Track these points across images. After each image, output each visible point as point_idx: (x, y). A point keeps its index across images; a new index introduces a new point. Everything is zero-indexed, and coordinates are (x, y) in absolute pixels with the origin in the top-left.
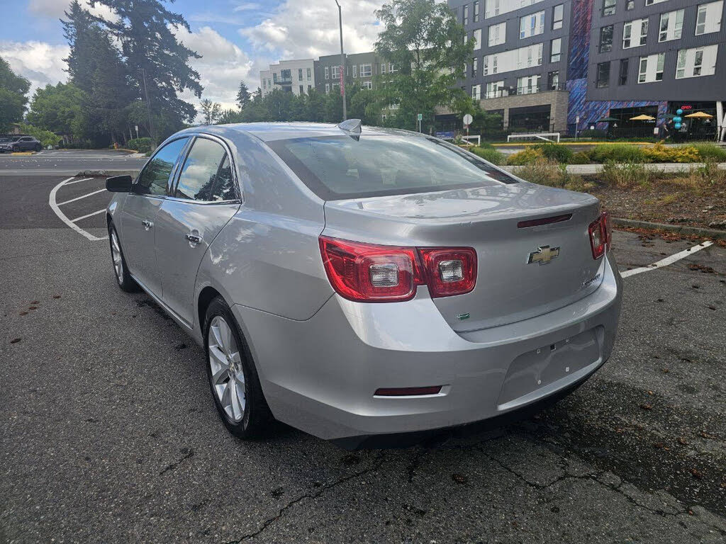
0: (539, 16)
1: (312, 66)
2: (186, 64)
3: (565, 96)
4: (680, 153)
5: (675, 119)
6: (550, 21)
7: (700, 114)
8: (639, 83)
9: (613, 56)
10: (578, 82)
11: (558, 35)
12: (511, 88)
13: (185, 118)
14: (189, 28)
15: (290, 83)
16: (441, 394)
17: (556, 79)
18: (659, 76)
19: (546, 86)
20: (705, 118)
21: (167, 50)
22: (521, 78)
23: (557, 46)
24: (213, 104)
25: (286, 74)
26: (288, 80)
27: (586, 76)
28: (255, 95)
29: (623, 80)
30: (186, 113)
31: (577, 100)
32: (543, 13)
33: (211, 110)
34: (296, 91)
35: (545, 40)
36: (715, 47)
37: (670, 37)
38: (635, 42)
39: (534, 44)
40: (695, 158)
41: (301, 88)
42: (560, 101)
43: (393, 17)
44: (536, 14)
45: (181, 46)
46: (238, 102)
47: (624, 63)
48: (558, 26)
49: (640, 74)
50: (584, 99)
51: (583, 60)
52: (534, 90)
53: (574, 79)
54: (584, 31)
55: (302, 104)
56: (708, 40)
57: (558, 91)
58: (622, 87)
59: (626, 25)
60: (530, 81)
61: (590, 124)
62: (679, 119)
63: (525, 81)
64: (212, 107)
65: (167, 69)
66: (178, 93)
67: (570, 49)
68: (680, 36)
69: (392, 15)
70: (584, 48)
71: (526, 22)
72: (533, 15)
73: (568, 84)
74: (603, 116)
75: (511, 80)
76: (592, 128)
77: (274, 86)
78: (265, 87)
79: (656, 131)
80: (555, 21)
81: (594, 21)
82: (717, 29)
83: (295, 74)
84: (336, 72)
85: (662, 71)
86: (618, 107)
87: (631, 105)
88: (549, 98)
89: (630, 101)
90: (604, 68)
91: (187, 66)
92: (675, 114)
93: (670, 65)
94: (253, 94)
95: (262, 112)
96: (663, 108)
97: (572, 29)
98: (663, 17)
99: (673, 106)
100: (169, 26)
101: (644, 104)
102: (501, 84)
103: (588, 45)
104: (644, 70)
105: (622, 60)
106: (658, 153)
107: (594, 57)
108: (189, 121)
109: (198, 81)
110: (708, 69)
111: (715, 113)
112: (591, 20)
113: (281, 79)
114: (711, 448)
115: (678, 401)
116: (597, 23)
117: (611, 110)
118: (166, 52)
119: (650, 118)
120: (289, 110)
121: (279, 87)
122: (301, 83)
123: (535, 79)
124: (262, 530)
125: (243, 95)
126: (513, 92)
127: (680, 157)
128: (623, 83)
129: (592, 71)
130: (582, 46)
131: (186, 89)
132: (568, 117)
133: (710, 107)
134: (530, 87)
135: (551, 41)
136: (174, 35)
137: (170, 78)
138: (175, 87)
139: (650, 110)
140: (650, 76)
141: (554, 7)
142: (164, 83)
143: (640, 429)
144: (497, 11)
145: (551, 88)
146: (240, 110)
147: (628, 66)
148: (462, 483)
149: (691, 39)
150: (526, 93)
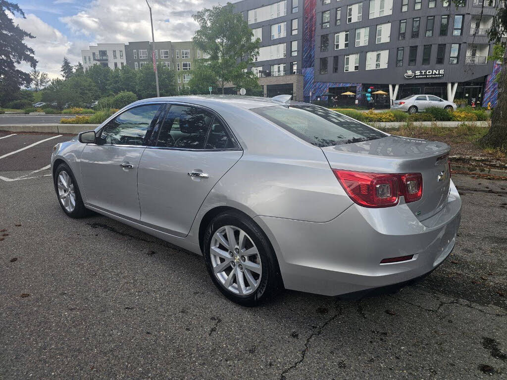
0: (283, 25)
1: (123, 49)
2: (23, 42)
3: (302, 78)
4: (384, 116)
5: (367, 94)
6: (290, 29)
7: (380, 92)
8: (345, 71)
9: (329, 54)
10: (309, 70)
11: (295, 38)
12: (267, 71)
13: (22, 84)
14: (24, 15)
15: (107, 60)
16: (413, 259)
17: (295, 68)
18: (356, 68)
19: (289, 71)
20: (384, 94)
21: (6, 30)
22: (273, 65)
23: (295, 45)
24: (40, 74)
25: (103, 53)
26: (104, 58)
27: (313, 66)
28: (77, 68)
29: (336, 69)
30: (24, 80)
31: (309, 81)
32: (286, 23)
33: (39, 78)
34: (111, 66)
35: (287, 41)
36: (387, 51)
37: (362, 44)
38: (342, 46)
39: (280, 43)
40: (392, 119)
41: (116, 64)
42: (298, 81)
43: (205, 20)
44: (281, 24)
45: (17, 28)
46: (62, 73)
47: (336, 58)
48: (295, 33)
49: (345, 66)
50: (313, 81)
51: (311, 55)
52: (282, 73)
53: (306, 68)
54: (311, 37)
55: (117, 76)
56: (383, 47)
57: (297, 75)
58: (335, 74)
59: (336, 35)
60: (279, 67)
61: (317, 97)
62: (369, 95)
63: (276, 68)
64: (40, 76)
65: (6, 46)
66: (15, 64)
67: (303, 48)
68: (367, 43)
69: (204, 19)
70: (311, 48)
71: (275, 28)
72: (279, 24)
73: (303, 71)
74: (324, 92)
75: (267, 66)
76: (319, 99)
77: (93, 62)
78: (86, 63)
79: (357, 102)
80: (293, 29)
81: (317, 30)
82: (388, 40)
83: (110, 54)
84: (143, 54)
85: (358, 65)
86: (333, 87)
87: (341, 85)
88: (292, 80)
89: (340, 83)
90: (324, 62)
91: (23, 44)
92: (367, 91)
93: (363, 61)
94: (75, 67)
95: (87, 82)
96: (359, 88)
97: (304, 34)
98: (358, 31)
99: (365, 87)
100: (7, 12)
101: (348, 85)
102: (261, 69)
103: (314, 46)
104: (347, 64)
105: (334, 57)
106: (372, 116)
107: (318, 54)
108: (26, 86)
109: (33, 55)
110: (384, 65)
111: (388, 91)
112: (315, 30)
113: (98, 57)
114: (499, 280)
115: (468, 258)
116: (319, 33)
117: (329, 88)
118: (5, 32)
119: (351, 94)
120: (108, 80)
121: (98, 63)
122: (116, 61)
123: (282, 66)
124: (303, 357)
125: (67, 67)
126: (269, 74)
127: (384, 118)
128: (336, 72)
129: (317, 63)
130: (310, 46)
131: (23, 62)
132: (304, 92)
133: (385, 88)
134: (279, 71)
135: (291, 42)
136: (11, 20)
137: (9, 53)
138: (14, 60)
139: (352, 89)
140: (351, 68)
141: (292, 20)
142: (3, 56)
143: (460, 275)
144: (256, 20)
145: (292, 73)
146: (64, 79)
147: (338, 60)
148: (394, 315)
149: (374, 46)
150: (277, 75)
